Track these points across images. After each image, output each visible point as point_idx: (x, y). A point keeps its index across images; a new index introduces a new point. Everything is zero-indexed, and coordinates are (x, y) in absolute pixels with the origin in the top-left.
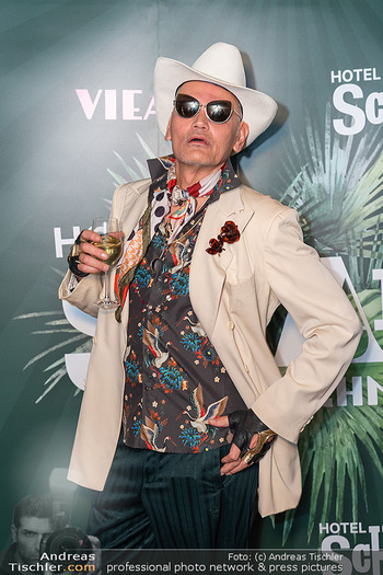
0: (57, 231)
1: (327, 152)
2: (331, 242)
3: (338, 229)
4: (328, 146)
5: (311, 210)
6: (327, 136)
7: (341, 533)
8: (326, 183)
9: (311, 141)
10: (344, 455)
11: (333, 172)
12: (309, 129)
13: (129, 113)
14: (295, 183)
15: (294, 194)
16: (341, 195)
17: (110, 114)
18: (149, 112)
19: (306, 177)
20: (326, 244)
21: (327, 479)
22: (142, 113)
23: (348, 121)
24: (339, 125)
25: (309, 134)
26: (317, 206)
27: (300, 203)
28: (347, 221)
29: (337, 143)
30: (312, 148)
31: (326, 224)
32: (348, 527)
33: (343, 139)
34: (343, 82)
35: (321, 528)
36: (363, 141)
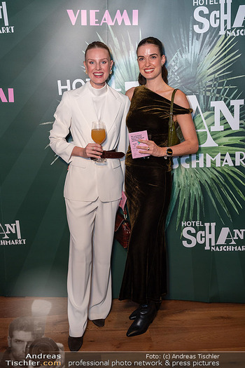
0: (59, 82)
1: (190, 42)
2: (191, 88)
3: (195, 81)
4: (191, 39)
5: (182, 72)
6: (191, 34)
7: (192, 226)
8: (189, 58)
9: (182, 36)
10: (194, 191)
11: (193, 52)
12: (181, 30)
13: (93, 22)
14: (174, 58)
15: (173, 64)
16: (197, 63)
17: (84, 23)
18: (103, 21)
19: (179, 55)
20: (188, 89)
21: (186, 202)
22: (99, 22)
23: (201, 26)
24: (196, 28)
25: (182, 33)
26: (185, 70)
27: (176, 68)
28: (199, 77)
29: (195, 38)
30: (183, 40)
31: (189, 79)
32: (195, 223)
33: (198, 35)
34: (199, 6)
35: (183, 224)
36: (208, 36)
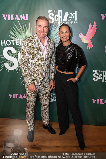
18: (16, 19)
22: (14, 19)
23: (51, 20)
34: (50, 13)
36: (54, 24)
